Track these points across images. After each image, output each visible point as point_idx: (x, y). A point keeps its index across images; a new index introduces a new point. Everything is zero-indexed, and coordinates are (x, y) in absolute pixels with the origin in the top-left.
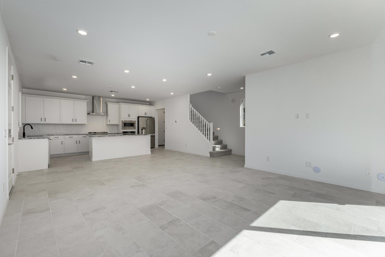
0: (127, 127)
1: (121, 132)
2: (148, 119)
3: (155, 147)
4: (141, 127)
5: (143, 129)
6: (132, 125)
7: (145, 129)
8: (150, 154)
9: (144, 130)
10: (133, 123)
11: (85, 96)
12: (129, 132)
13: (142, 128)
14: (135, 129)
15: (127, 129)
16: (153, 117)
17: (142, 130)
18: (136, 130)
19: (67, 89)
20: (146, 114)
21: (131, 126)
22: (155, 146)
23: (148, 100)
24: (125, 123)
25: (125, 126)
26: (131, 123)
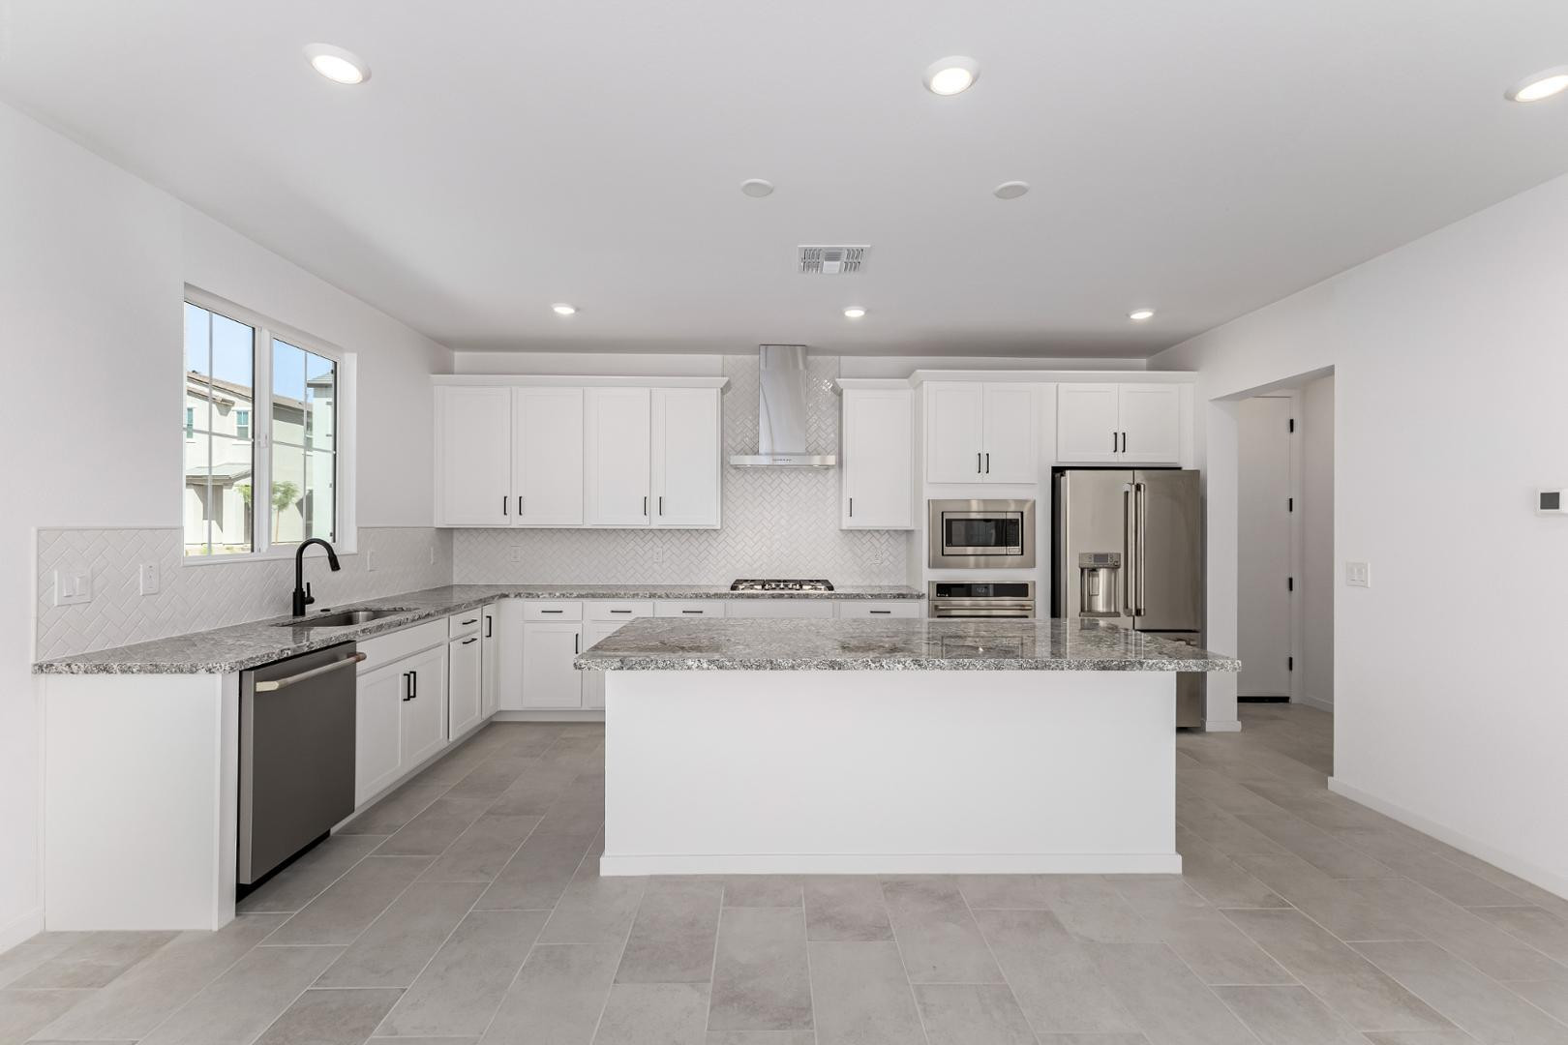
0: (970, 550)
1: (925, 590)
2: (1138, 488)
3: (1210, 727)
4: (1082, 556)
5: (1093, 570)
6: (1005, 532)
7: (1114, 568)
8: (1174, 876)
9: (1103, 574)
10: (1014, 522)
11: (718, 358)
12: (986, 586)
13: (1091, 564)
14: (1032, 564)
15: (965, 566)
16: (1188, 465)
17: (1089, 572)
18: (1037, 576)
19: (577, 310)
20: (1120, 441)
21: (999, 543)
22: (1203, 714)
23: (1142, 316)
24: (949, 522)
25: (949, 543)
26: (997, 520)
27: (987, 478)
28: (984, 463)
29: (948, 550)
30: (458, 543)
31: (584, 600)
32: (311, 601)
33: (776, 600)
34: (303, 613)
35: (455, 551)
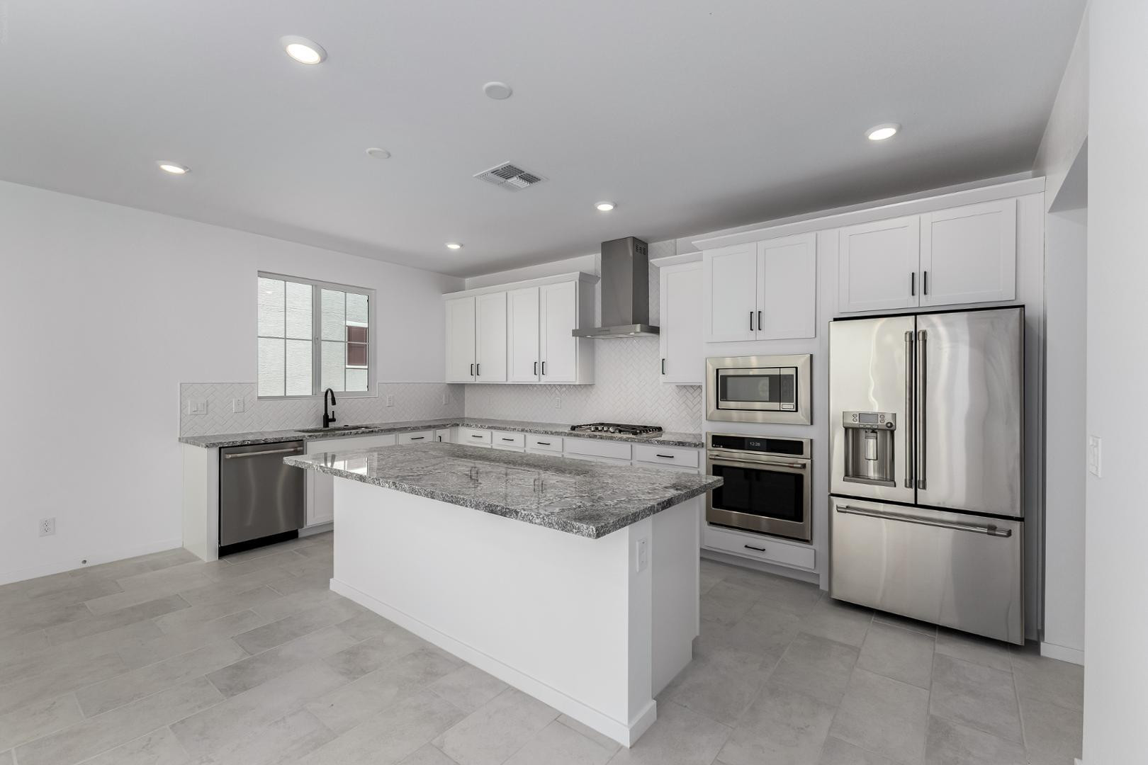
1: (705, 440)
4: (845, 414)
10: (789, 378)
12: (758, 440)
13: (857, 423)
14: (809, 423)
21: (773, 399)
23: (882, 134)
24: (725, 378)
25: (725, 398)
26: (771, 377)
27: (761, 335)
28: (756, 321)
29: (723, 404)
30: (468, 394)
31: (493, 431)
32: (334, 420)
33: (592, 439)
34: (328, 426)
35: (466, 398)
